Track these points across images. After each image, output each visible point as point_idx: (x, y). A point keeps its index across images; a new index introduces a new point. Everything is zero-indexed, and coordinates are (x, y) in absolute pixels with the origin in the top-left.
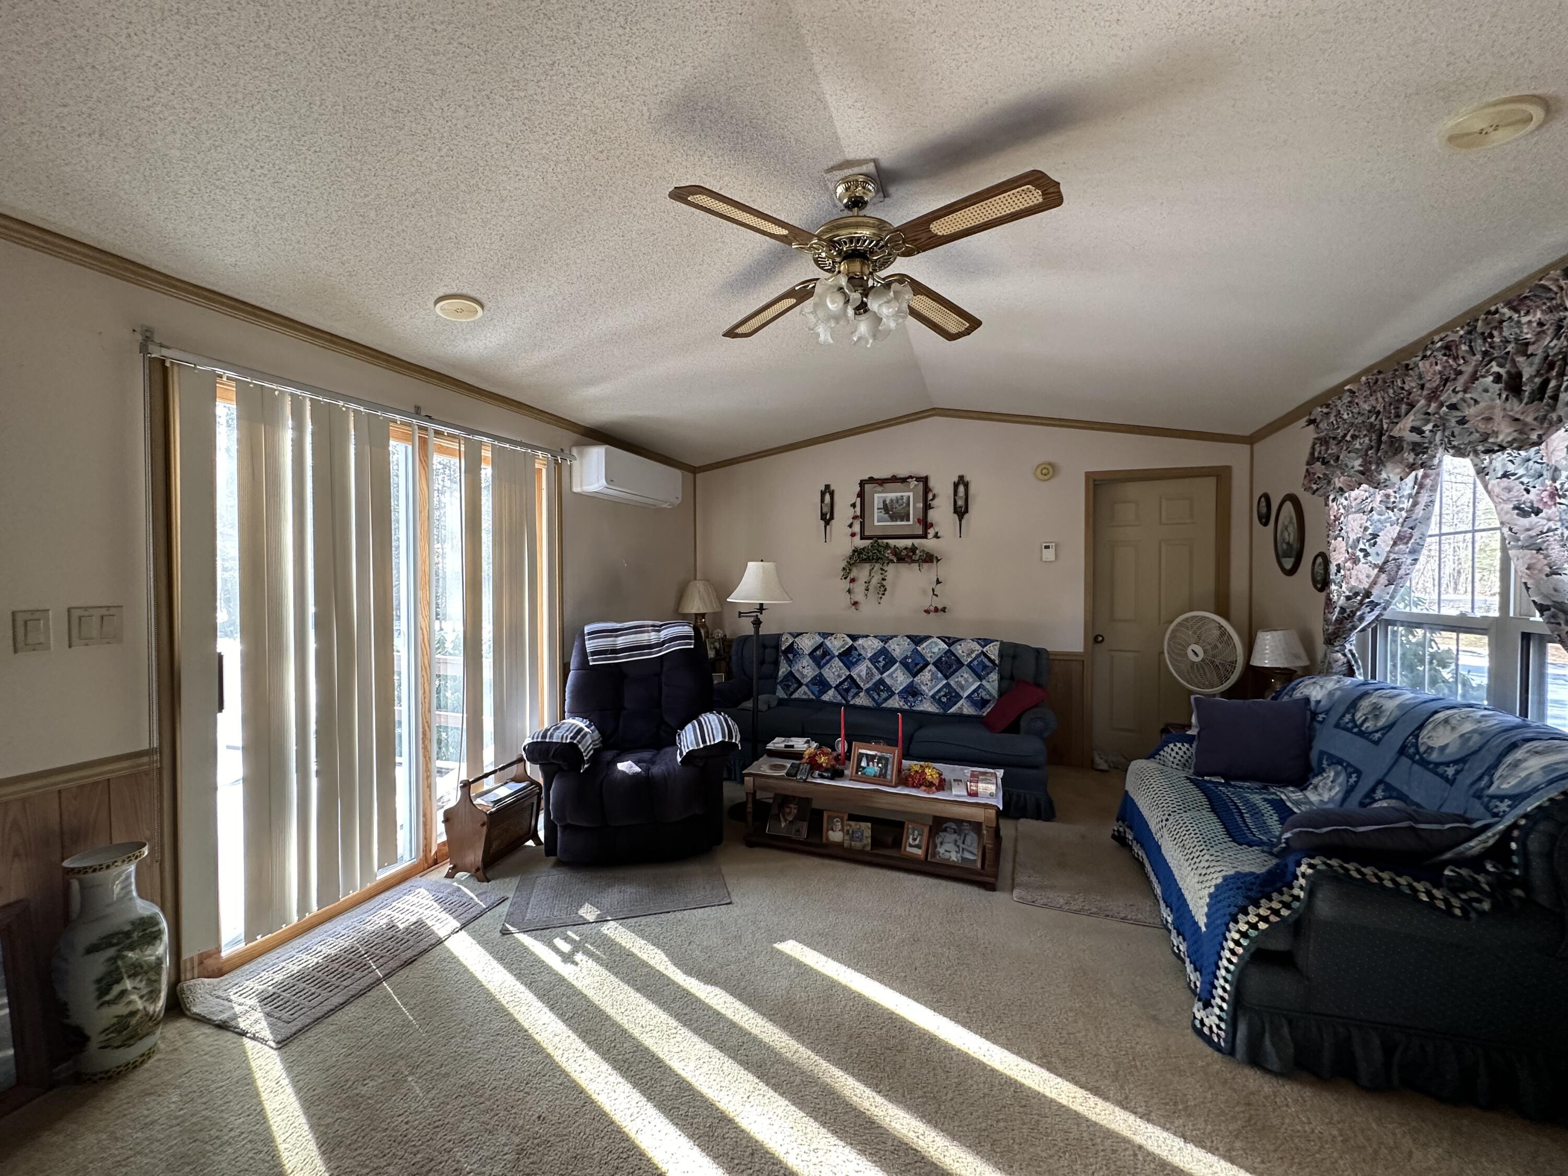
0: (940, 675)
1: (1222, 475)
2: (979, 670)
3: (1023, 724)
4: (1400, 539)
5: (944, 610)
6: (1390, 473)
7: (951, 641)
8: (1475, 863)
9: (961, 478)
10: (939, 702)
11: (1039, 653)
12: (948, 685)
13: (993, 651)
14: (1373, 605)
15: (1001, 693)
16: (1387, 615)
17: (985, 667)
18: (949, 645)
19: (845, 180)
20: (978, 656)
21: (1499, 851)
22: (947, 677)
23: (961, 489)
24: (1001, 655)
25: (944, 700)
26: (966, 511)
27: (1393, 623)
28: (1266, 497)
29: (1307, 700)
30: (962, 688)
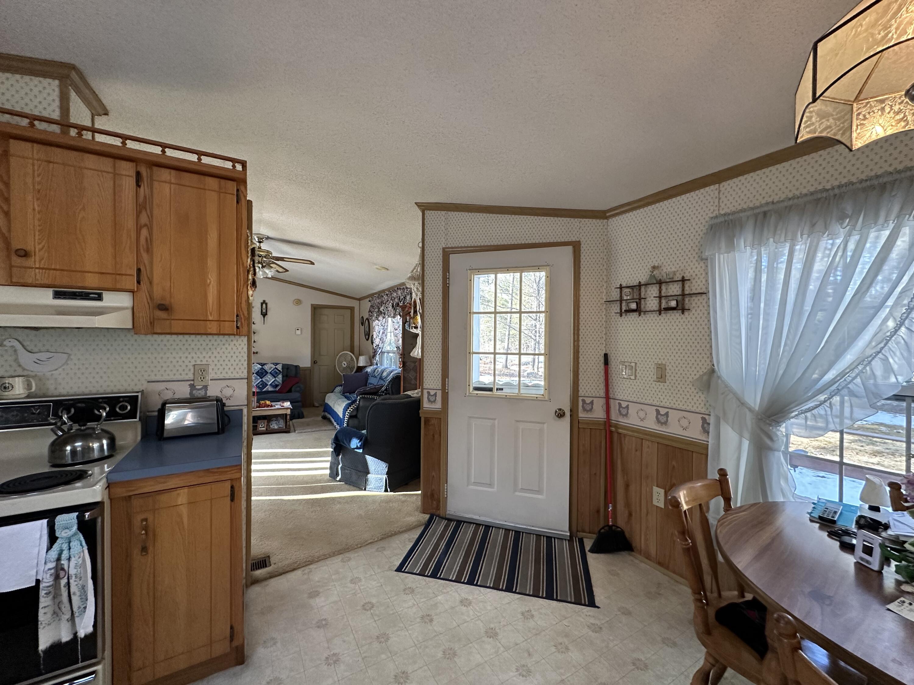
0: (258, 377)
1: (352, 309)
2: (274, 374)
3: (293, 389)
4: (383, 333)
5: (257, 353)
6: (381, 318)
7: (263, 365)
8: (383, 392)
9: (264, 301)
10: (259, 387)
11: (297, 367)
12: (262, 381)
13: (280, 367)
14: (380, 348)
15: (283, 382)
16: (383, 350)
17: (277, 373)
18: (262, 366)
19: (258, 237)
20: (274, 369)
21: (386, 390)
22: (261, 378)
23: (264, 305)
24: (282, 368)
25: (261, 386)
26: (266, 314)
27: (384, 352)
28: (362, 317)
29: (367, 372)
30: (268, 381)
